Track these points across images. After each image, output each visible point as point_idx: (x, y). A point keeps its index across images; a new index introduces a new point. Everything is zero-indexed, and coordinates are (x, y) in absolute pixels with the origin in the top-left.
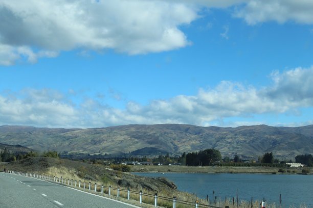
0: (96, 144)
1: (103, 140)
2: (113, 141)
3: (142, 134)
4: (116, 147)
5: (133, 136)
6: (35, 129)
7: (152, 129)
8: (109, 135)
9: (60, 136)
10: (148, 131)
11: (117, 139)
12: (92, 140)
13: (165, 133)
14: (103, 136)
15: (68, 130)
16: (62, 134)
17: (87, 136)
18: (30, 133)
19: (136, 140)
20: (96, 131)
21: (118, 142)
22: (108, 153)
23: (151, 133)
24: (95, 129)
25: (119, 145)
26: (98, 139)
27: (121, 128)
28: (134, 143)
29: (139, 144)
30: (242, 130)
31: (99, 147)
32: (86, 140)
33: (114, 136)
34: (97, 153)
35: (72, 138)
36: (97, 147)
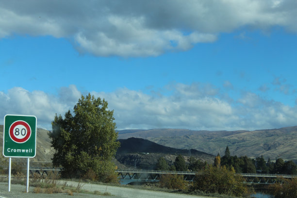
0: (269, 149)
1: (280, 144)
2: (292, 145)
6: (191, 132)
8: (285, 137)
9: (224, 140)
12: (265, 144)
14: (278, 139)
15: (233, 133)
16: (226, 138)
17: (257, 139)
18: (187, 137)
20: (267, 133)
22: (288, 160)
24: (267, 131)
26: (272, 143)
31: (275, 152)
32: (257, 144)
33: (292, 138)
34: (273, 160)
35: (238, 143)
36: (273, 152)
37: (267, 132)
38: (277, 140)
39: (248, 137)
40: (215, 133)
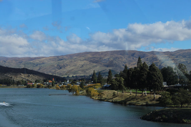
0: (61, 68)
1: (67, 65)
2: (76, 65)
3: (98, 59)
4: (79, 70)
5: (91, 61)
6: (7, 59)
7: (105, 55)
8: (70, 60)
9: (30, 63)
10: (102, 56)
11: (78, 64)
12: (58, 65)
13: (116, 58)
14: (66, 62)
15: (35, 58)
16: (31, 61)
17: (52, 62)
18: (5, 62)
19: (95, 64)
21: (80, 66)
22: (74, 76)
23: (105, 58)
25: (81, 69)
26: (62, 65)
27: (79, 55)
28: (94, 67)
29: (98, 67)
30: (181, 53)
31: (64, 70)
32: (53, 66)
33: (75, 61)
34: (64, 75)
35: (40, 65)
36: (63, 70)
37: (58, 58)
38: (65, 63)
39: (46, 61)
40: (23, 59)
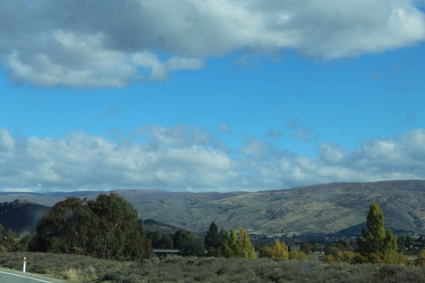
0: (274, 217)
1: (288, 211)
2: (305, 212)
3: (357, 199)
4: (311, 223)
5: (339, 202)
6: (170, 195)
7: (373, 191)
8: (296, 201)
9: (213, 205)
10: (366, 193)
11: (311, 209)
12: (268, 211)
13: (397, 196)
14: (286, 204)
15: (226, 195)
16: (215, 202)
17: (258, 204)
18: (162, 201)
19: (347, 210)
20: (274, 196)
21: (315, 213)
22: (297, 234)
23: (371, 197)
24: (272, 192)
25: (315, 219)
26: (278, 210)
27: (315, 189)
28: (344, 215)
29: (352, 216)
31: (281, 222)
32: (257, 211)
33: (306, 203)
34: (278, 233)
35: (232, 209)
36: (278, 223)
37: (272, 194)
38: (284, 206)
39: (246, 202)
40: (200, 196)
